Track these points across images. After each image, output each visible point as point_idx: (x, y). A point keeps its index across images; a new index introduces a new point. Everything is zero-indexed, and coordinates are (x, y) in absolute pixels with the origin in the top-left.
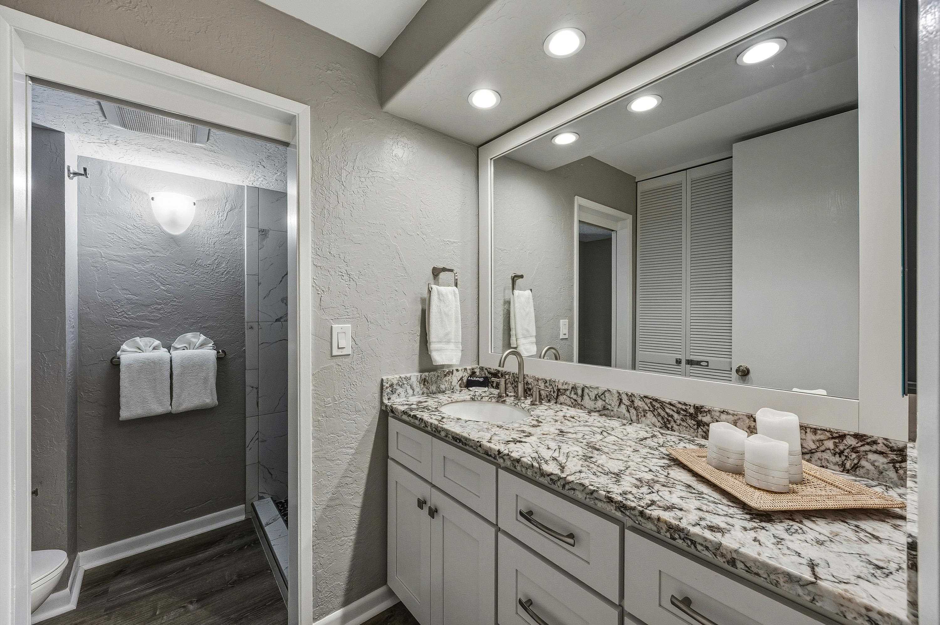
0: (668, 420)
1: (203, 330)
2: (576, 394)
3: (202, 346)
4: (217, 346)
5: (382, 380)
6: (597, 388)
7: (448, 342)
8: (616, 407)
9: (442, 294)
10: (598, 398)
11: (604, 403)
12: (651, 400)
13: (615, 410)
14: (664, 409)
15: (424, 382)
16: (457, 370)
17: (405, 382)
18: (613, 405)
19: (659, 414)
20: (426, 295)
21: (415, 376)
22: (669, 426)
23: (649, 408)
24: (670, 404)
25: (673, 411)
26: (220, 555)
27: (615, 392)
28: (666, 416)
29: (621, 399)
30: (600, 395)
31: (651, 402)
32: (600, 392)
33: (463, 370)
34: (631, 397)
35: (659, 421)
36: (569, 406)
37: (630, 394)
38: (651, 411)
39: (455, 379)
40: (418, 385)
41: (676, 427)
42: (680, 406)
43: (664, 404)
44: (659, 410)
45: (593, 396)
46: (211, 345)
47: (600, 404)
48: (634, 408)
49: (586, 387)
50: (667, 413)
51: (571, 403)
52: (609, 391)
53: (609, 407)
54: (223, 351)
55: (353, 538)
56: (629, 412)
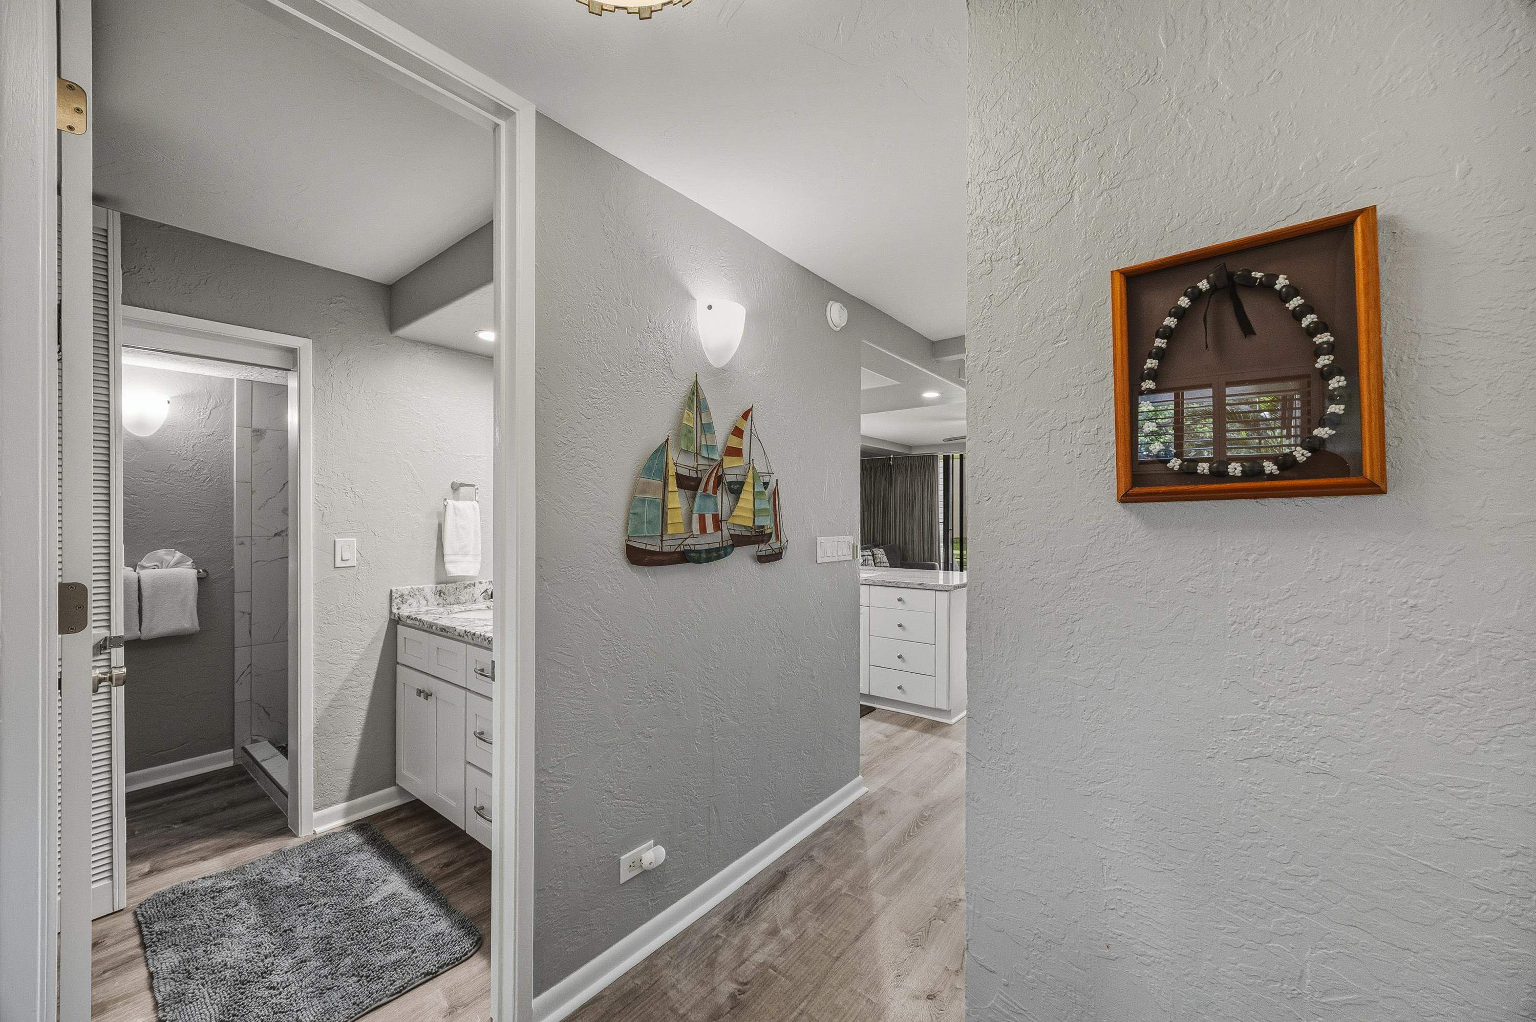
1: (177, 547)
3: (177, 564)
4: (196, 565)
5: (391, 591)
7: (466, 554)
9: (458, 509)
15: (440, 593)
16: (480, 583)
17: (417, 593)
20: (442, 509)
21: (429, 587)
33: (488, 583)
39: (478, 591)
40: (433, 597)
46: (189, 563)
54: (204, 571)
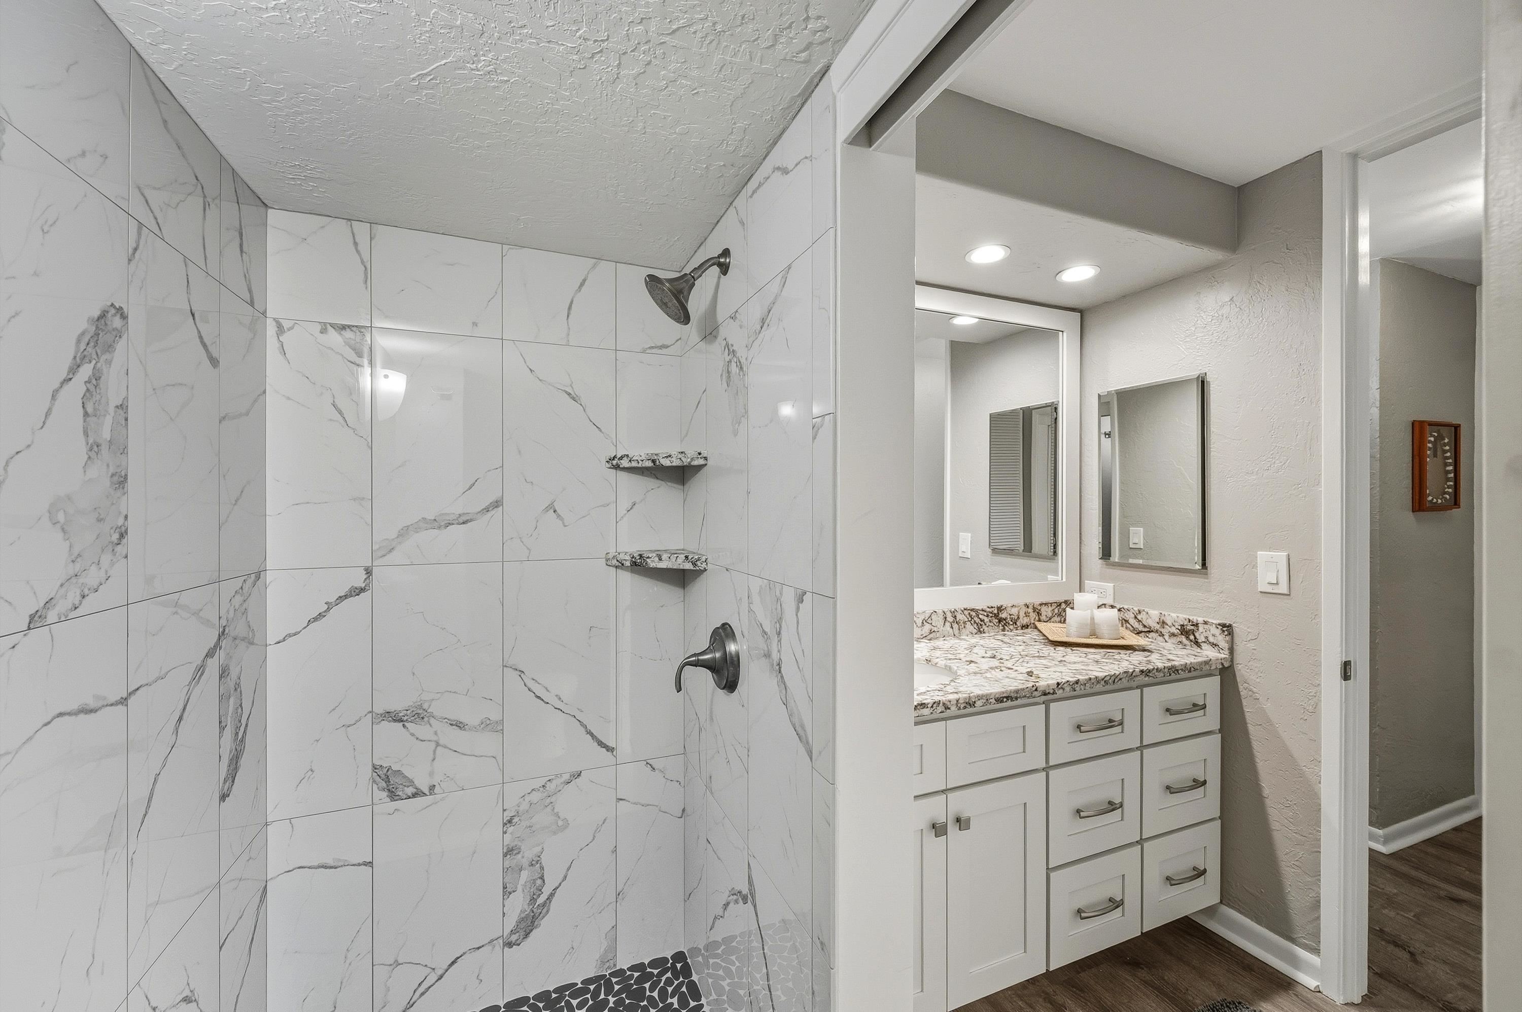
0: (981, 625)
6: (925, 612)
8: (942, 626)
10: (925, 623)
12: (969, 611)
13: (940, 630)
14: (979, 616)
18: (938, 626)
19: (975, 622)
22: (982, 630)
23: (968, 619)
24: (983, 610)
25: (984, 615)
27: (940, 612)
28: (980, 622)
29: (946, 618)
30: (926, 619)
32: (927, 615)
34: (954, 613)
35: (975, 628)
37: (953, 610)
38: (970, 621)
41: (986, 629)
42: (988, 610)
43: (979, 611)
44: (976, 618)
45: (919, 621)
47: (927, 627)
48: (957, 623)
52: (935, 612)
53: (935, 629)
56: (952, 628)
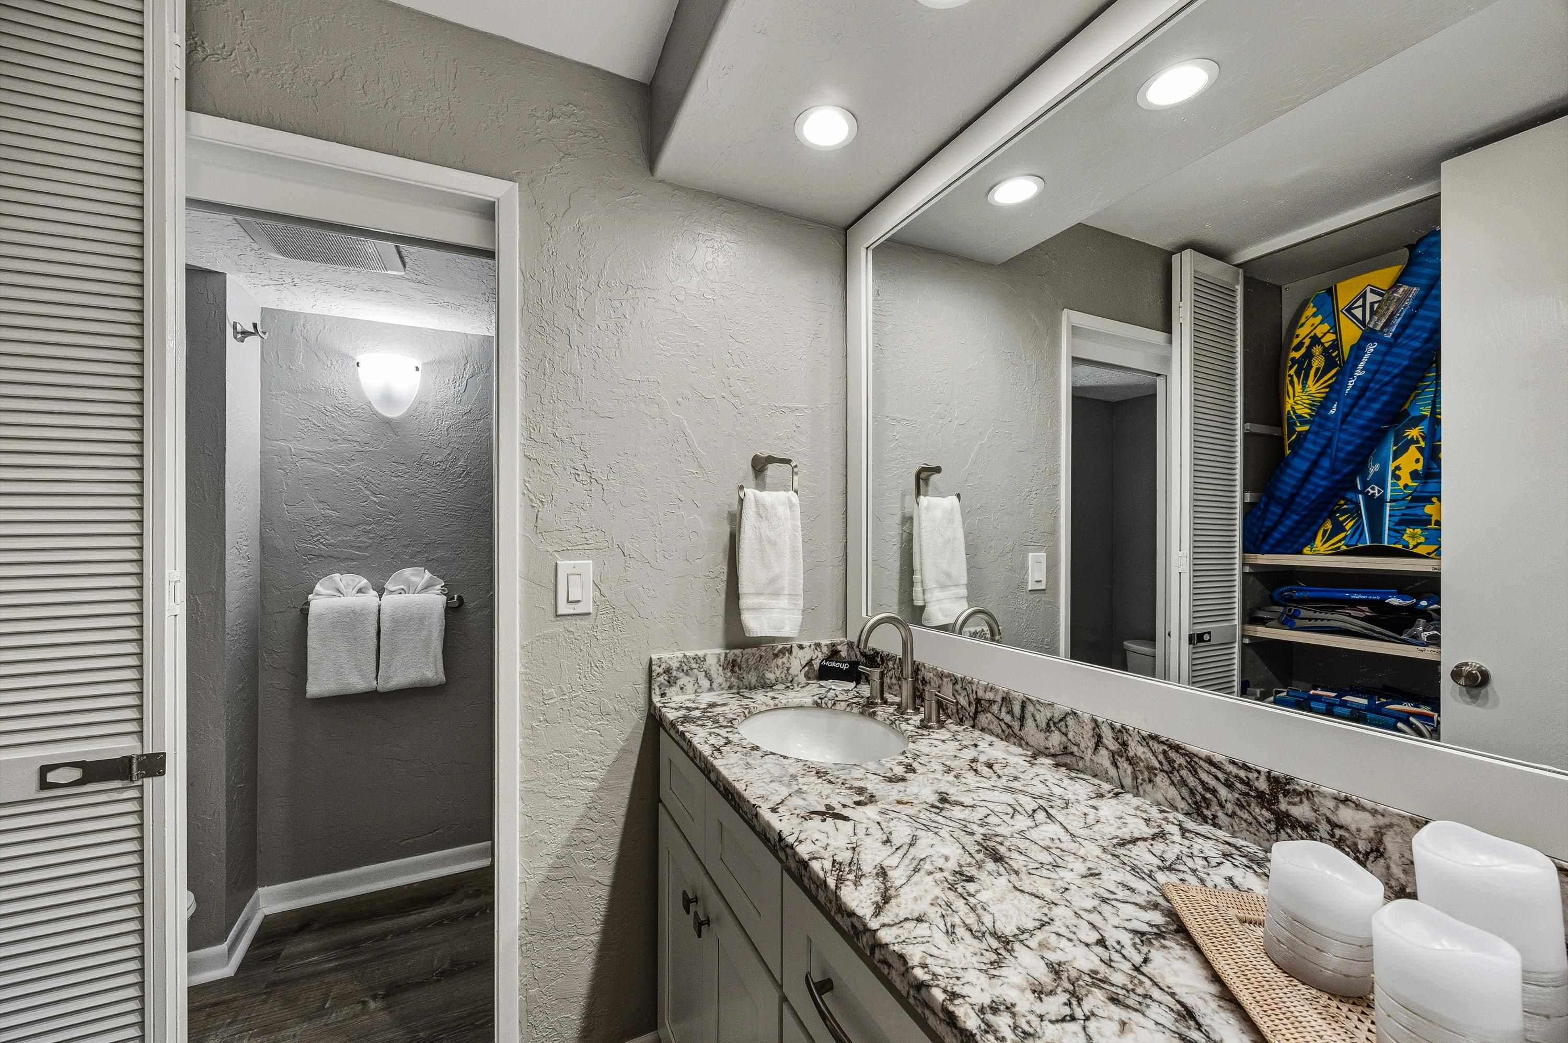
0: (1203, 797)
1: (428, 564)
2: (1010, 712)
3: (426, 588)
4: (448, 591)
5: (651, 659)
6: (1051, 705)
7: (776, 594)
8: (1090, 751)
9: (764, 506)
10: (1053, 728)
11: (1064, 739)
12: (1165, 747)
13: (1087, 758)
14: (1196, 771)
15: (733, 666)
16: (801, 647)
17: (694, 666)
18: (1083, 745)
19: (1184, 783)
20: (735, 507)
21: (714, 654)
22: (1207, 814)
23: (1160, 763)
24: (1210, 761)
25: (1217, 778)
26: (439, 922)
27: (1086, 718)
28: (1200, 788)
29: (1100, 737)
30: (1056, 720)
31: (1165, 752)
32: (1057, 716)
33: (813, 647)
34: (1120, 732)
35: (1183, 798)
36: (997, 736)
37: (1118, 726)
38: (1166, 772)
39: (797, 661)
40: (721, 672)
41: (1223, 818)
42: (1233, 770)
43: (1196, 759)
44: (1184, 773)
45: (1042, 719)
46: (439, 587)
47: (1056, 739)
48: (1128, 759)
49: (1029, 700)
50: (1202, 783)
51: (1000, 731)
52: (1075, 713)
53: (1075, 749)
54: (460, 598)
55: (595, 938)
56: (1117, 767)
